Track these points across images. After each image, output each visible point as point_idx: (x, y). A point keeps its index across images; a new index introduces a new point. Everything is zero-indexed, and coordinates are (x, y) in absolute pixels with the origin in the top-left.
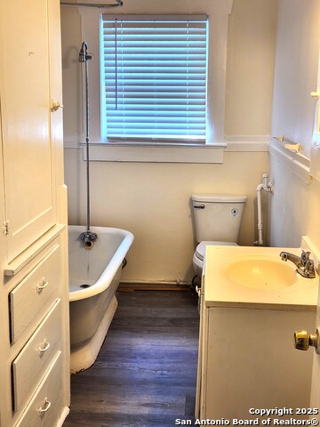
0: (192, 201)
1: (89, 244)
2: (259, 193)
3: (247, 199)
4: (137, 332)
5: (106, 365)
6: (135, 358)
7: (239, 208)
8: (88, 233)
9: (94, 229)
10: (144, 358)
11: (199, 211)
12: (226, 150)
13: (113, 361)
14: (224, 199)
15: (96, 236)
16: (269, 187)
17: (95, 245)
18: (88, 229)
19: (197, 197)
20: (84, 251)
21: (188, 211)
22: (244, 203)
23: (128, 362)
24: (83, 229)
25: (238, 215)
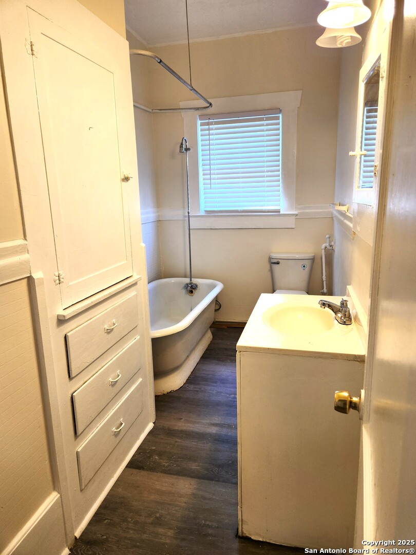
0: (270, 258)
1: (192, 292)
2: (323, 251)
3: (314, 256)
4: (223, 361)
5: (192, 387)
6: (216, 382)
7: (308, 263)
8: (191, 283)
9: (195, 281)
10: (223, 383)
11: (275, 267)
12: (297, 217)
13: (198, 384)
14: (297, 256)
15: (197, 286)
16: (331, 246)
17: (196, 293)
18: (191, 280)
19: (274, 255)
20: (188, 297)
21: (268, 266)
22: (313, 260)
23: (209, 385)
24: (187, 280)
25: (307, 269)
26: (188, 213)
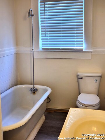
0: (77, 75)
1: (34, 93)
3: (102, 75)
7: (98, 79)
8: (34, 88)
9: (36, 87)
11: (80, 80)
12: (92, 53)
14: (92, 75)
15: (37, 89)
17: (37, 93)
18: (34, 86)
19: (80, 74)
20: (32, 95)
21: (76, 79)
22: (101, 77)
24: (32, 86)
25: (98, 82)
26: (33, 50)
